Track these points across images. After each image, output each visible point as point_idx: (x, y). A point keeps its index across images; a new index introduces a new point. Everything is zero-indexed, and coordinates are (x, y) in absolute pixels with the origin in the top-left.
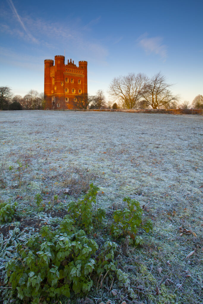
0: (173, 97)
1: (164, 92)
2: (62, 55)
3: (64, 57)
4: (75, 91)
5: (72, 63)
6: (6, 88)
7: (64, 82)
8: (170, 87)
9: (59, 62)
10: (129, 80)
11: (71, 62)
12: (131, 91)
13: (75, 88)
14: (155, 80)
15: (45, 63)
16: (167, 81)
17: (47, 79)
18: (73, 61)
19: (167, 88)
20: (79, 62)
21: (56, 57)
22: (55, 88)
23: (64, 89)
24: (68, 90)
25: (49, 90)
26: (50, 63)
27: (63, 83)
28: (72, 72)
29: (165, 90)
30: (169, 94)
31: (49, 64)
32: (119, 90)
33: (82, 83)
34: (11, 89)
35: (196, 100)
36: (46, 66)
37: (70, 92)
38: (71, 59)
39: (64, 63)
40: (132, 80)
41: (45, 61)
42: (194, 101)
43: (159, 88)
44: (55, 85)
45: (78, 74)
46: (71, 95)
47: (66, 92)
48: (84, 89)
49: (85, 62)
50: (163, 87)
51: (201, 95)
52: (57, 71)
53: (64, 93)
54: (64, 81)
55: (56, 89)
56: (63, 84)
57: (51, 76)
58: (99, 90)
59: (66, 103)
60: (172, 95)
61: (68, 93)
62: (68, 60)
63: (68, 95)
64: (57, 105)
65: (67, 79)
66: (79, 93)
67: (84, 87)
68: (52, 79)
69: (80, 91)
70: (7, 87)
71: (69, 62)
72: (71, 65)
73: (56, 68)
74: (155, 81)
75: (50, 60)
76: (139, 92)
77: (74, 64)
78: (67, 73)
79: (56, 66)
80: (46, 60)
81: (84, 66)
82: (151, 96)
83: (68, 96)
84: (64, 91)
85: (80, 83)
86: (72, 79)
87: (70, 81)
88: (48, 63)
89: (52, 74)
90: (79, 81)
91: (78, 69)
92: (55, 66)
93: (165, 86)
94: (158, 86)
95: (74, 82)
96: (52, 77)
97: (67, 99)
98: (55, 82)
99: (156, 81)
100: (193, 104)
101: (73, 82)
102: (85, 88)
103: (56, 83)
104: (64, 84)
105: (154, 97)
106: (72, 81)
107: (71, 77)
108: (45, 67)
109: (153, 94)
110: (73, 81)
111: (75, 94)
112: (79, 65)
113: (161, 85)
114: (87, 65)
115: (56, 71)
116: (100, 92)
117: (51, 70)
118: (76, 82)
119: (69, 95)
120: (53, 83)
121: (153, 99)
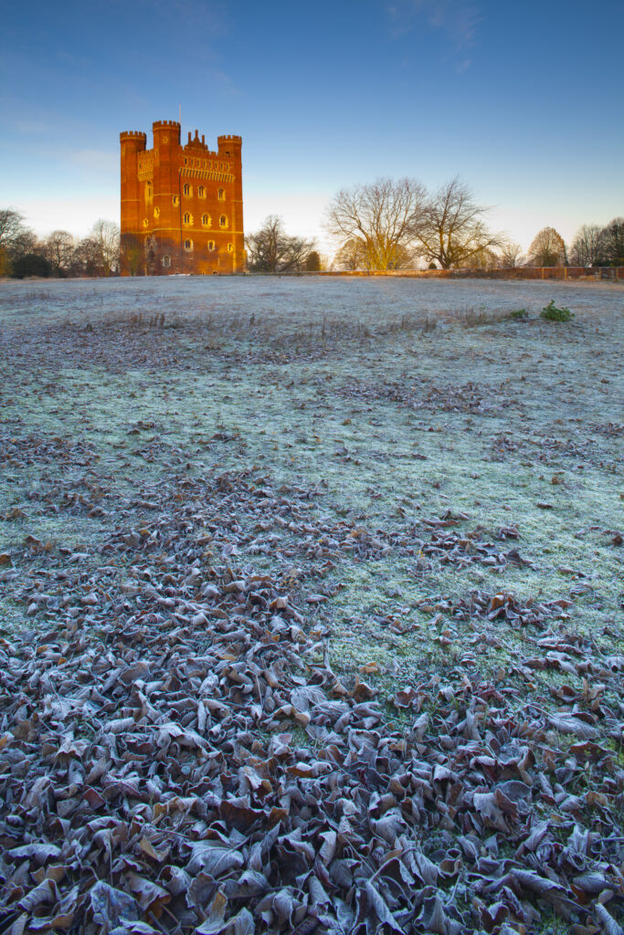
0: (492, 238)
1: (470, 226)
2: (173, 120)
3: (179, 126)
4: (210, 220)
5: (201, 141)
6: (9, 214)
7: (180, 197)
8: (482, 213)
9: (166, 140)
10: (378, 194)
11: (197, 139)
12: (384, 223)
13: (210, 211)
14: (446, 195)
15: (122, 142)
16: (476, 201)
17: (130, 186)
18: (203, 137)
19: (477, 217)
20: (220, 139)
21: (156, 125)
22: (156, 212)
23: (179, 215)
24: (191, 218)
25: (136, 218)
26: (137, 141)
27: (177, 199)
28: (202, 167)
29: (472, 220)
30: (482, 231)
31: (133, 145)
32: (354, 221)
33: (228, 198)
34: (24, 215)
35: (540, 241)
36: (127, 150)
37: (197, 224)
38: (197, 132)
39: (179, 143)
40: (385, 194)
41: (123, 135)
42: (534, 245)
43: (457, 215)
44: (154, 205)
45: (216, 173)
46: (201, 233)
47: (186, 225)
48: (233, 214)
49: (236, 138)
50: (466, 214)
51: (551, 227)
52: (161, 164)
53: (181, 226)
54: (181, 193)
55: (160, 217)
56: (177, 202)
57: (141, 179)
58: (270, 217)
59: (188, 254)
60: (489, 233)
61: (190, 227)
62: (190, 134)
63: (191, 232)
64: (163, 260)
65: (187, 187)
66: (222, 227)
67: (233, 210)
68: (144, 188)
69: (223, 221)
70: (13, 210)
71: (192, 140)
72: (197, 146)
73: (157, 156)
74: (448, 199)
75: (136, 133)
76: (403, 226)
77: (206, 143)
78: (186, 170)
79: (157, 150)
80: (126, 133)
81: (232, 149)
82: (437, 236)
83: (193, 235)
84: (181, 222)
85: (224, 199)
86: (202, 188)
87: (195, 194)
88: (132, 140)
89: (146, 171)
90: (221, 191)
91: (217, 158)
92: (153, 150)
93: (472, 212)
94: (453, 210)
95: (207, 195)
96: (144, 182)
97: (188, 244)
98: (154, 197)
99: (448, 197)
100: (531, 253)
101: (205, 196)
102: (236, 213)
103: (157, 201)
104: (180, 200)
105: (445, 237)
106: (201, 194)
107: (200, 183)
108: (124, 154)
109: (441, 231)
110: (204, 191)
111: (212, 228)
112: (220, 146)
113: (462, 208)
114: (240, 146)
115: (158, 164)
116: (273, 222)
117: (139, 162)
118: (211, 196)
119: (195, 233)
120: (149, 198)
121: (442, 243)
